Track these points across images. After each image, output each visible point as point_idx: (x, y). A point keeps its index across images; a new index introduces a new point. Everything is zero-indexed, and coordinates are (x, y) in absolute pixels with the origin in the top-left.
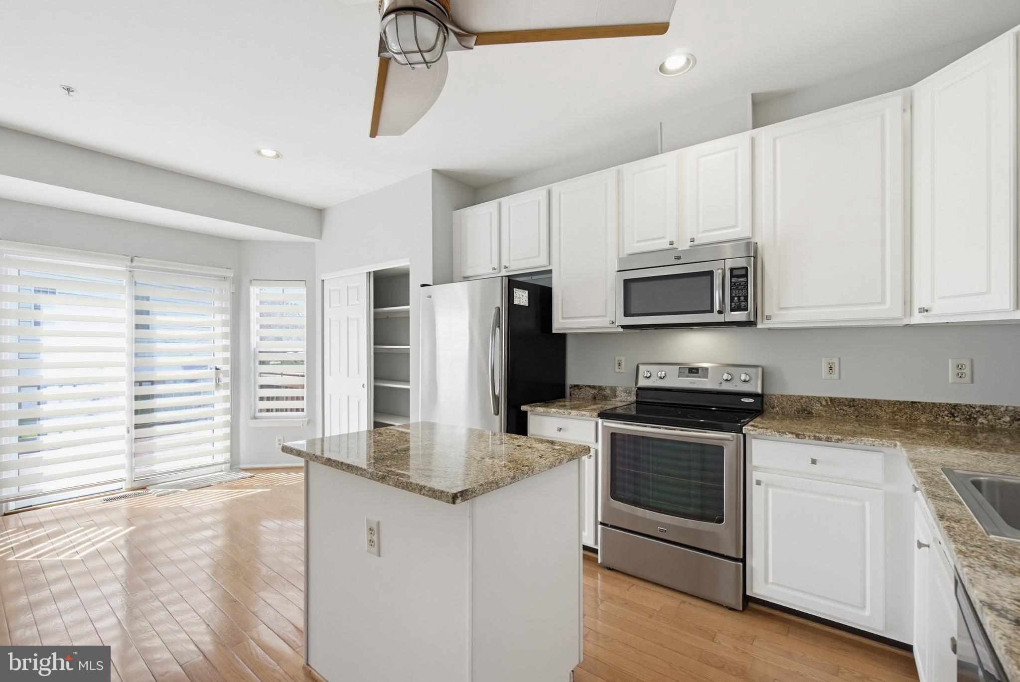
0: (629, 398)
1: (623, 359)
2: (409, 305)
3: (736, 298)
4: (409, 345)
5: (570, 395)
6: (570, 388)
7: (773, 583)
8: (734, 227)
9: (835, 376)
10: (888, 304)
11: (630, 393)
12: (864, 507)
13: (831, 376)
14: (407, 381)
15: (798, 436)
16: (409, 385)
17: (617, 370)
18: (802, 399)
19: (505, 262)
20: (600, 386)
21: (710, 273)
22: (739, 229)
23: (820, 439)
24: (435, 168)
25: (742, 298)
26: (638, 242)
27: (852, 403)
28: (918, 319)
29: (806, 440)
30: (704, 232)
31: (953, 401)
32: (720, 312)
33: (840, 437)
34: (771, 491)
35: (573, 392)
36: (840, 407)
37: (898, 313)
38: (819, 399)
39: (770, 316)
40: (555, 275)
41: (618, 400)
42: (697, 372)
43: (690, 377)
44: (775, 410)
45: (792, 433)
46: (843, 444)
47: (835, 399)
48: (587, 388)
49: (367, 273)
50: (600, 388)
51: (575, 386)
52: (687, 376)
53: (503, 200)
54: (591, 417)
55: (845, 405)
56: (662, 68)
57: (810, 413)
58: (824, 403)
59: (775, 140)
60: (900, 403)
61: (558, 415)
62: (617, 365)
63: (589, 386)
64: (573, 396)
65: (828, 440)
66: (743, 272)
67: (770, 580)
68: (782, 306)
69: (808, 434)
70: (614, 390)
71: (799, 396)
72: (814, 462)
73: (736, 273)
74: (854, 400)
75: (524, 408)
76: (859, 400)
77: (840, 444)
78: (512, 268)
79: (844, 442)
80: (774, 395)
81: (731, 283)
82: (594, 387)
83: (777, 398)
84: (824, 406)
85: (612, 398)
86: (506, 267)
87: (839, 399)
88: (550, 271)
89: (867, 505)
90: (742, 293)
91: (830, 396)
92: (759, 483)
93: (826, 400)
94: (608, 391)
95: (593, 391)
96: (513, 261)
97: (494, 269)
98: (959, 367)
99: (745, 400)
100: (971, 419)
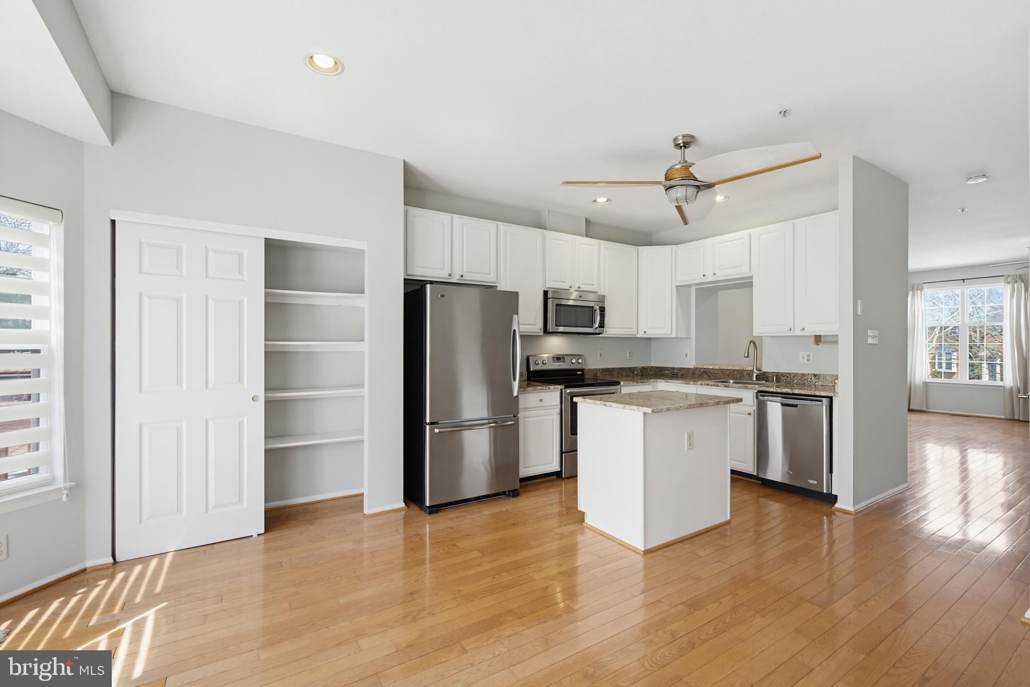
3: (601, 322)
10: (634, 329)
22: (601, 287)
25: (603, 322)
27: (608, 370)
28: (641, 335)
32: (597, 328)
37: (635, 333)
38: (599, 369)
39: (608, 331)
42: (560, 360)
43: (558, 362)
52: (556, 362)
55: (606, 371)
56: (595, 201)
59: (606, 248)
60: (619, 368)
61: (541, 391)
66: (603, 309)
68: (609, 327)
73: (601, 309)
81: (600, 313)
83: (587, 370)
90: (603, 319)
93: (601, 370)
98: (630, 353)
99: (578, 373)
100: (633, 372)
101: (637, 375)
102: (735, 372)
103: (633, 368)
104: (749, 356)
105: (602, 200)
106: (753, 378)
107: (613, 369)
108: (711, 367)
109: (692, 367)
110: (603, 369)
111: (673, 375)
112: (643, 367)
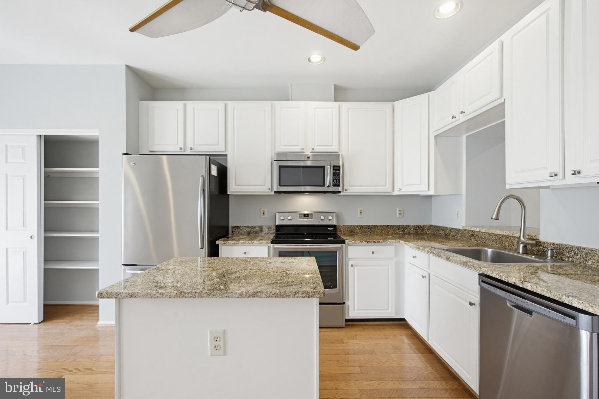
0: (270, 232)
1: (266, 210)
2: (98, 167)
3: (335, 180)
4: (98, 201)
5: (232, 232)
6: (232, 228)
7: (357, 310)
8: (332, 146)
9: (362, 216)
10: (387, 187)
11: (271, 229)
12: (388, 269)
13: (361, 216)
14: (97, 231)
15: (368, 242)
16: (98, 234)
17: (263, 216)
18: (351, 227)
19: (189, 145)
20: (252, 226)
21: (324, 167)
22: (333, 147)
23: (375, 243)
24: (128, 64)
25: (338, 180)
26: (284, 146)
27: (368, 227)
28: (396, 193)
29: (371, 244)
30: (318, 146)
31: (399, 224)
32: (328, 186)
33: (382, 241)
34: (356, 268)
35: (234, 231)
36: (365, 229)
37: (390, 190)
38: (357, 226)
39: (347, 189)
40: (229, 157)
41: (263, 233)
42: (308, 216)
43: (305, 219)
44: (341, 232)
45: (365, 241)
46: (383, 244)
47: (363, 225)
48: (244, 228)
49: (37, 135)
50: (253, 227)
51: (236, 227)
52: (303, 218)
53: (189, 103)
54: (267, 243)
55: (367, 228)
56: (309, 60)
57: (354, 233)
58: (359, 228)
59: (348, 109)
60: (384, 226)
61: (245, 245)
62: (262, 213)
63: (245, 226)
64: (234, 233)
65: (378, 242)
66: (338, 168)
67: (356, 309)
68: (351, 185)
69: (372, 241)
70: (261, 228)
71: (350, 225)
72: (373, 253)
73: (335, 168)
74: (369, 226)
75: (217, 242)
76: (371, 225)
77: (382, 244)
78: (195, 150)
79: (384, 243)
80: (340, 225)
81: (333, 173)
82: (248, 227)
83: (342, 227)
84: (360, 229)
85: (260, 232)
86: (191, 149)
87: (365, 226)
88: (226, 155)
89: (390, 267)
90: (338, 178)
91: (362, 225)
92: (352, 266)
93: (360, 227)
94: (257, 229)
95: (248, 229)
96: (197, 145)
97: (181, 149)
98: (400, 211)
99: (329, 229)
100: (403, 230)
101: (409, 234)
102: (504, 238)
103: (403, 226)
104: (500, 218)
105: (316, 58)
106: (519, 250)
107: (376, 226)
108: (478, 230)
109: (461, 228)
110: (362, 226)
111: (446, 235)
112: (418, 226)
